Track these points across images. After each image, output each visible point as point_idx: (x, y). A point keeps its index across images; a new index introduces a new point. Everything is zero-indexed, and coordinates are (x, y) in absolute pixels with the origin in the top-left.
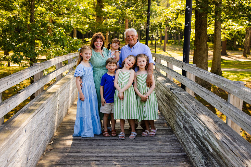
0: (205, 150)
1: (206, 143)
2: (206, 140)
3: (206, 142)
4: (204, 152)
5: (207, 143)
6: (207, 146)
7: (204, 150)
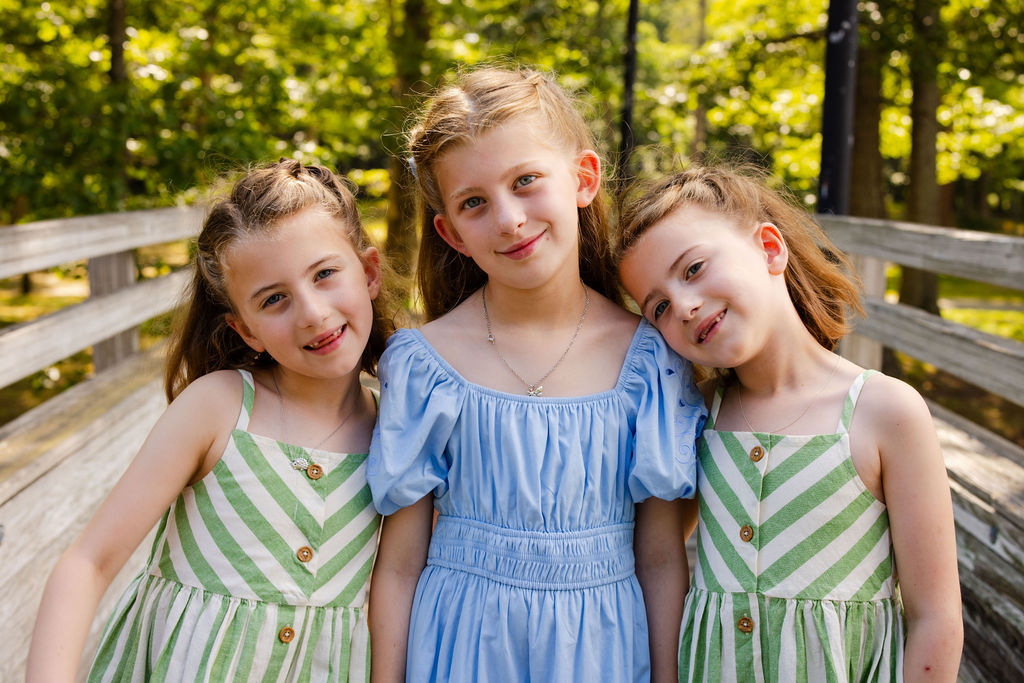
0: (995, 647)
1: (1005, 608)
2: (999, 591)
3: (1004, 598)
4: (989, 655)
5: (1009, 605)
6: (1014, 622)
7: (986, 642)
